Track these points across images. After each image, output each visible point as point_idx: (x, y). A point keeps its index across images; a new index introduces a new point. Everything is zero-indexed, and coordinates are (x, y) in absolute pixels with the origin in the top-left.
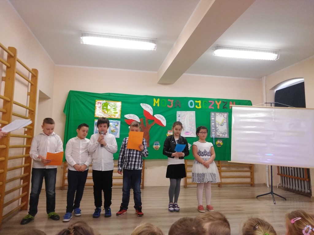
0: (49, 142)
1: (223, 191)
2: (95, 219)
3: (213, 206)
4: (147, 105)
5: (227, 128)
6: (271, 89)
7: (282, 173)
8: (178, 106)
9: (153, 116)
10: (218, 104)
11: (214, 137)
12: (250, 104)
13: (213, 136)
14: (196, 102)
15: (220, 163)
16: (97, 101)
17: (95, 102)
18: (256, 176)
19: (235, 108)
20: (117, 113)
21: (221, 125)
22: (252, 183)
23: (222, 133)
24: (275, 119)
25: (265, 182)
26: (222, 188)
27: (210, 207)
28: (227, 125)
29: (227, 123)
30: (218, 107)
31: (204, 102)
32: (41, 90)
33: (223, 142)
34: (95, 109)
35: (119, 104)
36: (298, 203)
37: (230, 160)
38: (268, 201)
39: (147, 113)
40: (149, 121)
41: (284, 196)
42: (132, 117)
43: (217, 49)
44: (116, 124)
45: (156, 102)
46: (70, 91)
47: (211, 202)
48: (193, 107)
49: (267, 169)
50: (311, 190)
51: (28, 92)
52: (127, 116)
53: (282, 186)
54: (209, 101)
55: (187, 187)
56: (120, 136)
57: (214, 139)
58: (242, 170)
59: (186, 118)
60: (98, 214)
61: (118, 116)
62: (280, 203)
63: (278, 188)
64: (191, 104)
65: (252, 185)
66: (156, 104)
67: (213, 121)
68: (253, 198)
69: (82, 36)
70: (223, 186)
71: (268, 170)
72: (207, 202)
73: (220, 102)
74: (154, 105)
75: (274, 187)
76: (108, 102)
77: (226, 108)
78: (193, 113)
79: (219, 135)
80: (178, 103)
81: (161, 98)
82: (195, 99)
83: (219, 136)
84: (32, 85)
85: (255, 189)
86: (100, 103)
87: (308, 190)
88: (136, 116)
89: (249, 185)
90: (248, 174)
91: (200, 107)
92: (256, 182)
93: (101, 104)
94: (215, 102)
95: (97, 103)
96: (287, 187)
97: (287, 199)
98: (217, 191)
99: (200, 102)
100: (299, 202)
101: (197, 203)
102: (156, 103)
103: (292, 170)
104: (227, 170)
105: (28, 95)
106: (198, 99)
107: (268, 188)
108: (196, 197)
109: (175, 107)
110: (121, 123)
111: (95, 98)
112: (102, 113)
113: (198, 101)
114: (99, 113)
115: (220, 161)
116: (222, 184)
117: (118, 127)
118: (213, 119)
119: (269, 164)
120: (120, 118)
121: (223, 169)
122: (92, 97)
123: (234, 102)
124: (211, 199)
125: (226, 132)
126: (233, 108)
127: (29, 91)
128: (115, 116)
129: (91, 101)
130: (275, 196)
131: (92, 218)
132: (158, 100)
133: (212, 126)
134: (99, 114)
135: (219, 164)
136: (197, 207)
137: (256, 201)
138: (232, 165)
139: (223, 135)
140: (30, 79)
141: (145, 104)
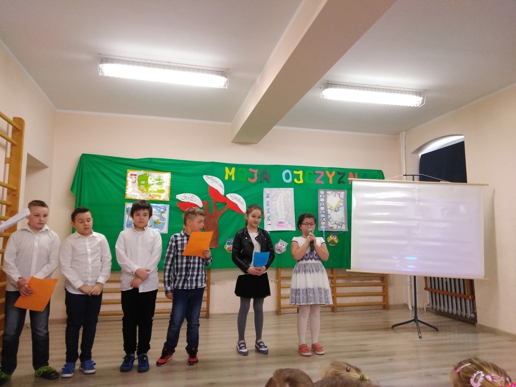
0: (36, 244)
1: (340, 319)
2: (123, 373)
3: (322, 345)
4: (214, 177)
5: (345, 215)
6: (412, 153)
7: (431, 287)
8: (266, 179)
9: (225, 196)
10: (330, 177)
11: (324, 230)
12: (381, 177)
13: (323, 228)
14: (295, 172)
15: (335, 272)
16: (130, 172)
17: (126, 173)
18: (391, 291)
19: (357, 184)
20: (163, 191)
21: (335, 211)
22: (385, 303)
23: (336, 224)
24: (419, 201)
25: (405, 302)
26: (337, 313)
27: (318, 347)
28: (345, 209)
29: (345, 208)
30: (331, 182)
31: (307, 173)
32: (30, 153)
33: (338, 238)
34: (125, 186)
35: (166, 177)
36: (457, 335)
37: (349, 268)
38: (410, 334)
39: (214, 192)
40: (218, 204)
41: (435, 325)
42: (190, 199)
43: (326, 88)
44: (162, 210)
45: (230, 173)
46: (83, 155)
47: (319, 337)
48: (290, 180)
49: (409, 280)
50: (475, 314)
51: (6, 158)
52: (180, 197)
53: (432, 308)
54: (317, 172)
55: (282, 313)
56: (169, 230)
57: (324, 233)
58: (369, 283)
59: (278, 200)
60: (128, 366)
61: (165, 196)
62: (428, 336)
63: (426, 310)
64: (287, 176)
65: (385, 306)
66: (230, 177)
67: (322, 204)
68: (386, 329)
69: (101, 63)
70: (338, 309)
71: (411, 282)
72: (312, 338)
73: (334, 172)
74: (227, 178)
75: (420, 309)
76: (147, 172)
77: (343, 182)
78: (290, 191)
79: (332, 226)
80: (265, 174)
81: (237, 166)
82: (292, 168)
83: (332, 228)
84: (13, 145)
85: (390, 313)
86: (135, 175)
87: (471, 313)
88: (197, 197)
89: (381, 307)
90: (379, 289)
91: (301, 181)
92: (391, 302)
93: (137, 177)
94: (325, 174)
95: (129, 175)
96: (440, 310)
97: (439, 329)
98: (329, 318)
99: (301, 172)
100: (459, 333)
101: (298, 341)
102: (229, 175)
103: (446, 282)
104: (345, 283)
105: (6, 163)
106: (298, 168)
107: (410, 312)
108: (297, 329)
109: (261, 182)
110: (171, 208)
111: (126, 167)
112: (137, 192)
113: (298, 171)
114: (133, 191)
115: (335, 269)
116: (338, 307)
117: (166, 216)
118: (322, 200)
119: (411, 274)
120: (168, 200)
121: (339, 281)
122: (120, 165)
123: (356, 173)
124: (320, 333)
125: (344, 222)
126: (354, 183)
127: (9, 156)
128: (160, 196)
129: (118, 172)
130: (421, 325)
131: (118, 372)
132: (233, 169)
133: (320, 212)
134: (133, 194)
135: (332, 273)
136: (298, 347)
137: (392, 334)
138: (353, 275)
139: (339, 227)
140: (10, 136)
141: (210, 176)
